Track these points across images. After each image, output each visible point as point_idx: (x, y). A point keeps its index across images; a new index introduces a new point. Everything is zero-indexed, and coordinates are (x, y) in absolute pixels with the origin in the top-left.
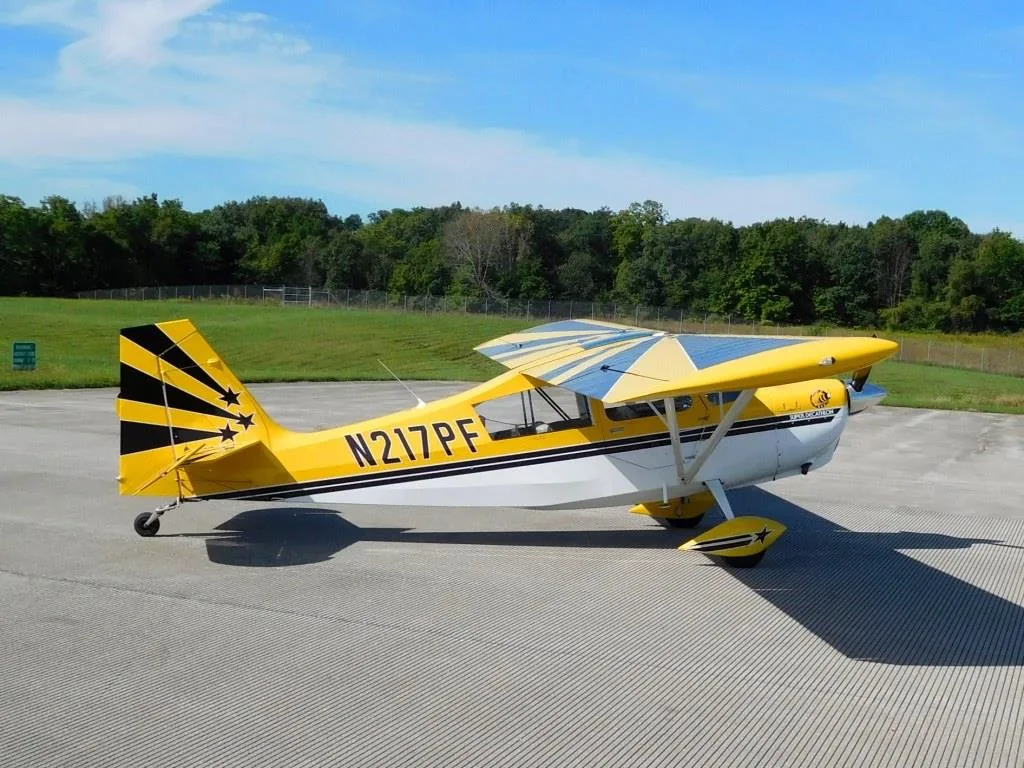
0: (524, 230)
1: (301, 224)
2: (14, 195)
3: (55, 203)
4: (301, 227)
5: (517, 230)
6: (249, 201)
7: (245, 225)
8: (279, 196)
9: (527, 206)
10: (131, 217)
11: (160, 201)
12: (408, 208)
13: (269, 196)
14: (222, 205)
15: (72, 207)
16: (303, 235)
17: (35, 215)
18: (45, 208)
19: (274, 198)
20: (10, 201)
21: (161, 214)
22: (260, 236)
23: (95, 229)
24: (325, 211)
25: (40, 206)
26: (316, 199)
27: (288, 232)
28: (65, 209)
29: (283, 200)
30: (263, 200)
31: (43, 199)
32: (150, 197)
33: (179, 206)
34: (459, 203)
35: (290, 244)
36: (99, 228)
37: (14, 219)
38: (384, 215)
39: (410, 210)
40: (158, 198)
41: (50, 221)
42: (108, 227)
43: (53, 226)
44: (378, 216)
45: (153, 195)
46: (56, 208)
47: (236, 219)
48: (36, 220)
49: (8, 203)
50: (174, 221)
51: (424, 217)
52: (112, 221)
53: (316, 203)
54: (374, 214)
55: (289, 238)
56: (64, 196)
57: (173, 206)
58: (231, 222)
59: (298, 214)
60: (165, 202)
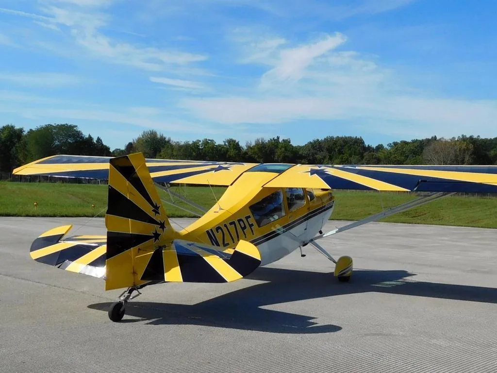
0: (468, 149)
1: (350, 149)
2: (211, 139)
3: (230, 142)
4: (350, 151)
5: (464, 149)
6: (325, 139)
7: (323, 151)
8: (340, 136)
9: (471, 136)
10: (266, 148)
11: (280, 140)
12: (409, 140)
13: (335, 136)
14: (312, 141)
15: (238, 144)
16: (350, 156)
17: (220, 148)
18: (225, 145)
19: (338, 137)
20: (210, 142)
21: (280, 146)
22: (330, 156)
23: (247, 154)
24: (364, 143)
25: (223, 144)
26: (358, 137)
27: (343, 154)
28: (234, 145)
29: (342, 138)
30: (332, 138)
31: (225, 141)
32: (276, 138)
33: (290, 142)
34: (435, 136)
35: (343, 160)
36: (250, 153)
37: (211, 150)
38: (395, 144)
39: (410, 141)
40: (280, 138)
41: (227, 151)
42: (255, 153)
43: (229, 153)
44: (392, 145)
45: (277, 137)
46: (230, 144)
47: (318, 148)
48: (221, 150)
49: (209, 143)
50: (286, 149)
51: (416, 144)
52: (256, 150)
53: (358, 139)
54: (391, 144)
55: (343, 157)
56: (234, 139)
57: (287, 142)
58: (316, 149)
59: (349, 144)
60: (283, 140)
